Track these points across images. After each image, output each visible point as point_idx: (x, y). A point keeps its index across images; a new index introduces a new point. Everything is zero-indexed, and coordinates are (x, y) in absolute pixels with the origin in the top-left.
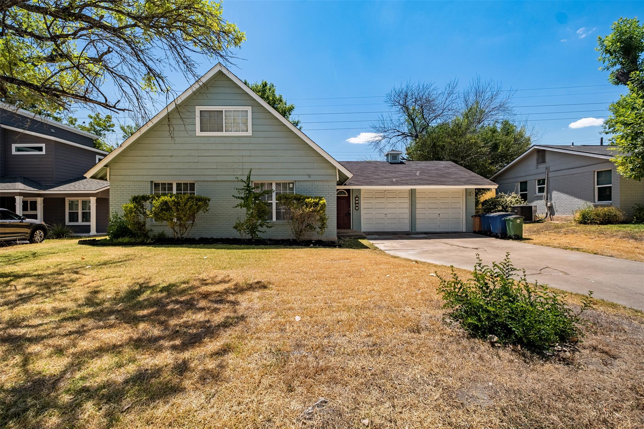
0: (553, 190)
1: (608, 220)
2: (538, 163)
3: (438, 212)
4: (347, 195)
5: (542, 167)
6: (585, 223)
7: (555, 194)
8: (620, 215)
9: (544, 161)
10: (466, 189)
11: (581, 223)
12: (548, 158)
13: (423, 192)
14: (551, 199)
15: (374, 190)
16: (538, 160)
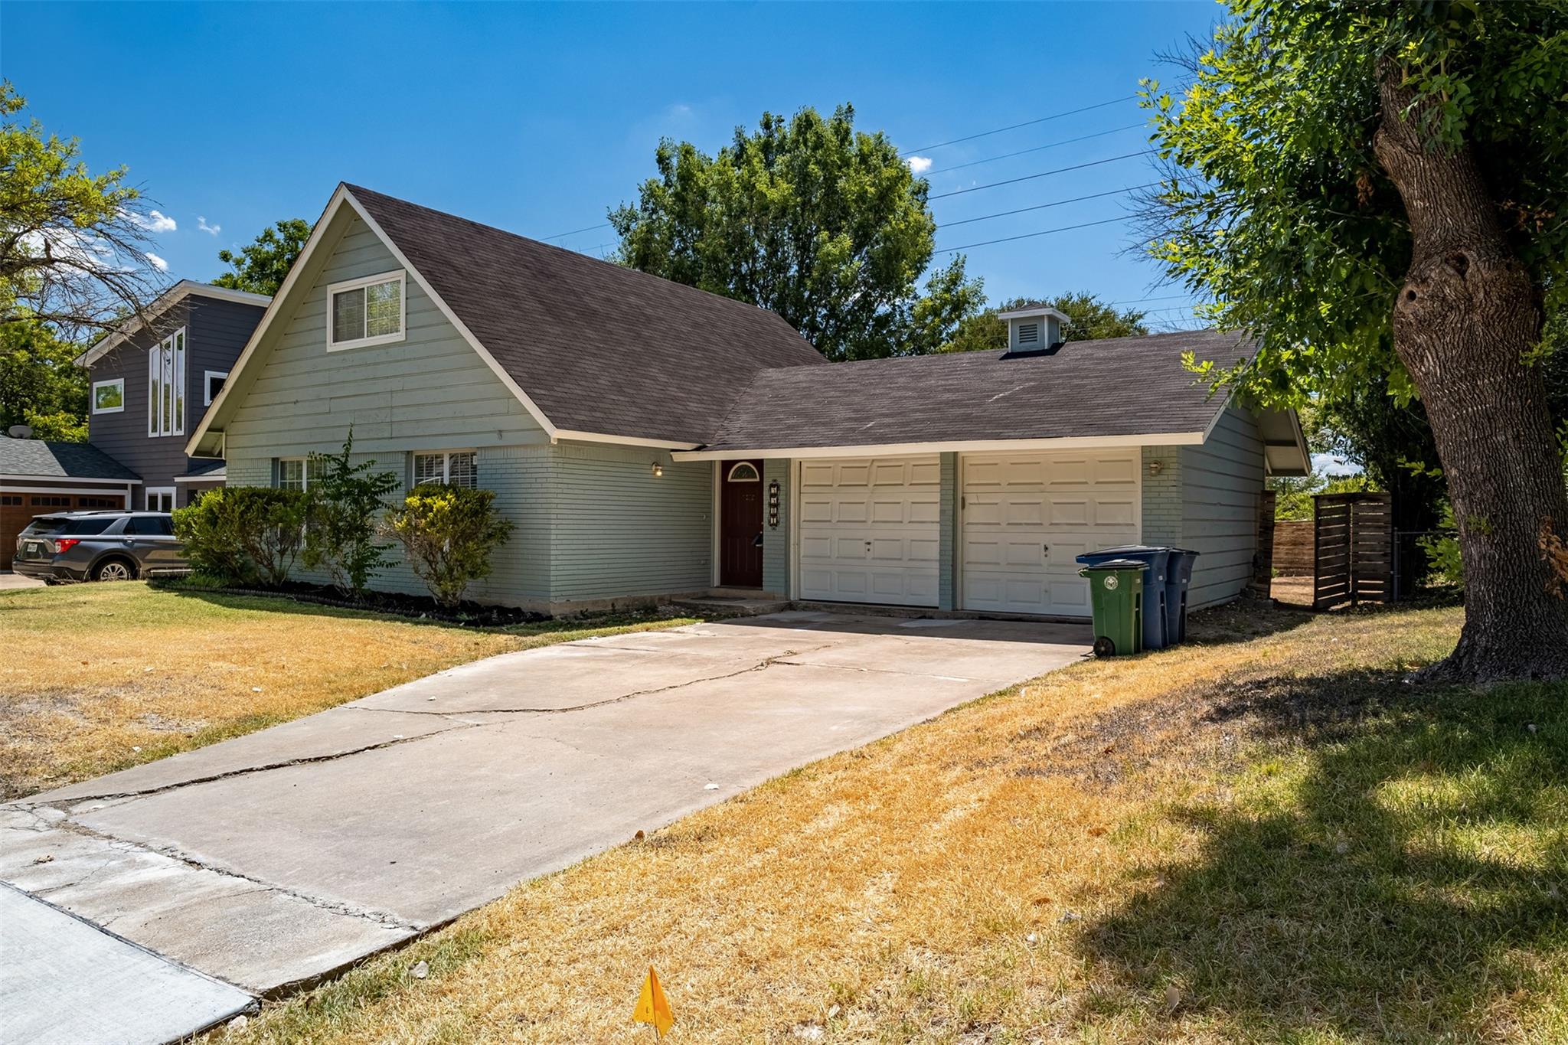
3: (1044, 539)
4: (758, 480)
10: (1144, 449)
13: (991, 463)
15: (836, 461)
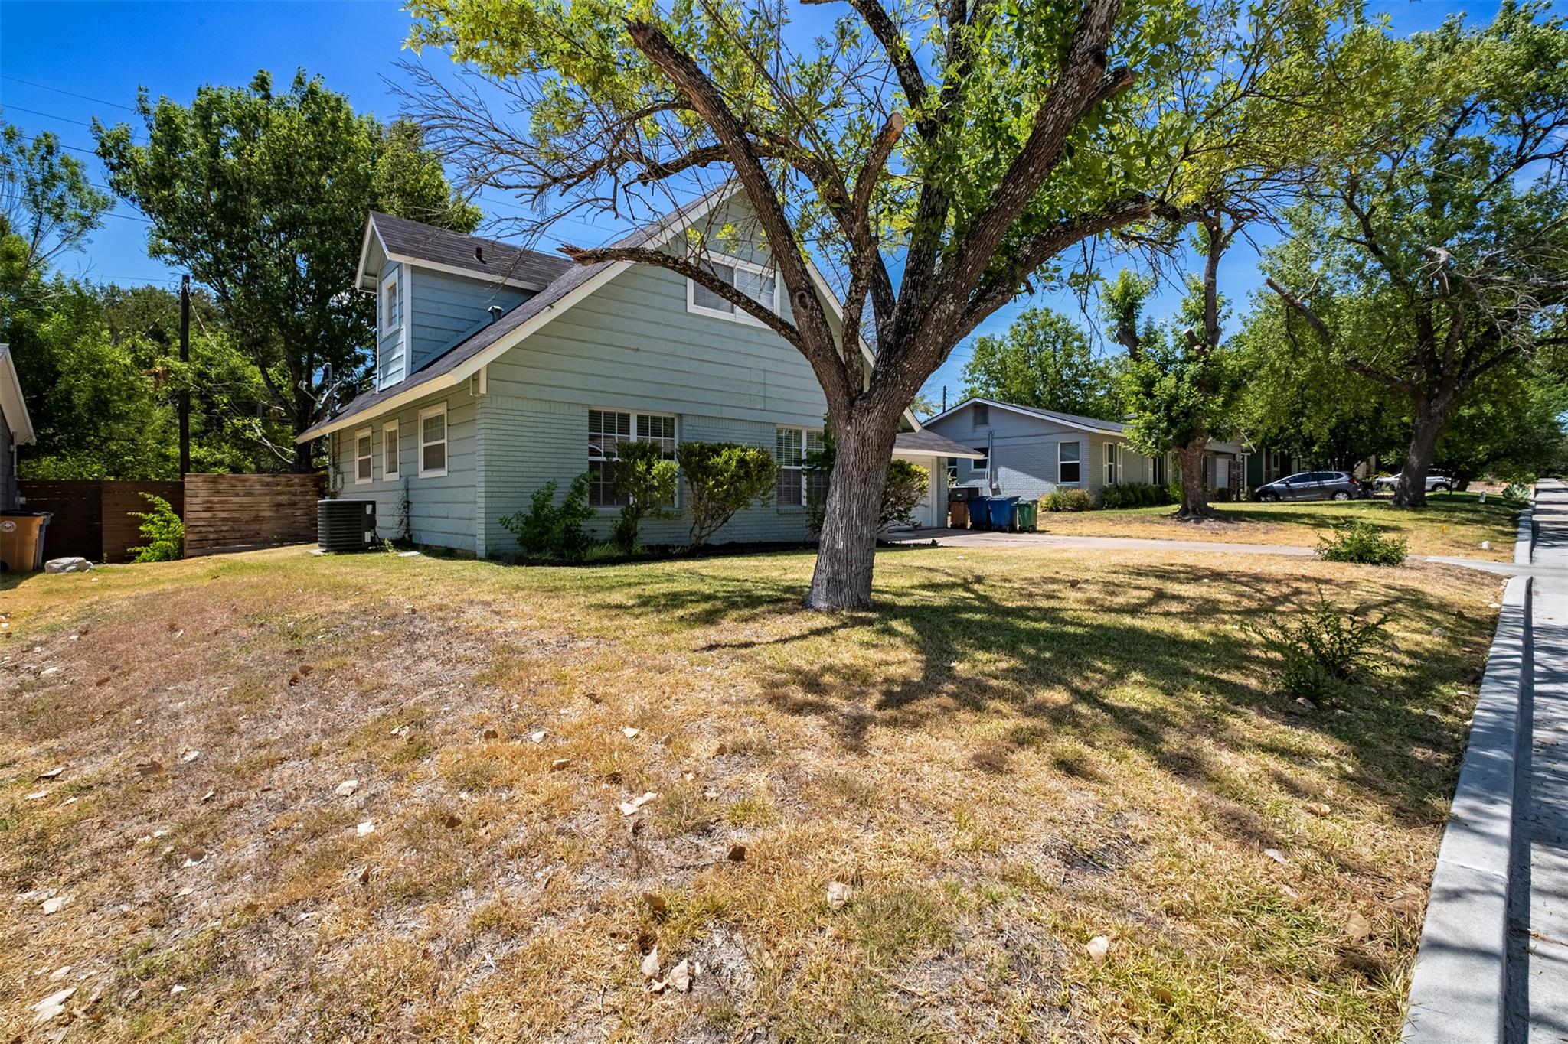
0: (1000, 465)
1: (1080, 506)
2: (976, 424)
5: (983, 431)
6: (1058, 510)
7: (1002, 471)
8: (1092, 499)
9: (985, 422)
10: (939, 458)
11: (1051, 510)
12: (991, 418)
14: (996, 478)
16: (975, 419)
